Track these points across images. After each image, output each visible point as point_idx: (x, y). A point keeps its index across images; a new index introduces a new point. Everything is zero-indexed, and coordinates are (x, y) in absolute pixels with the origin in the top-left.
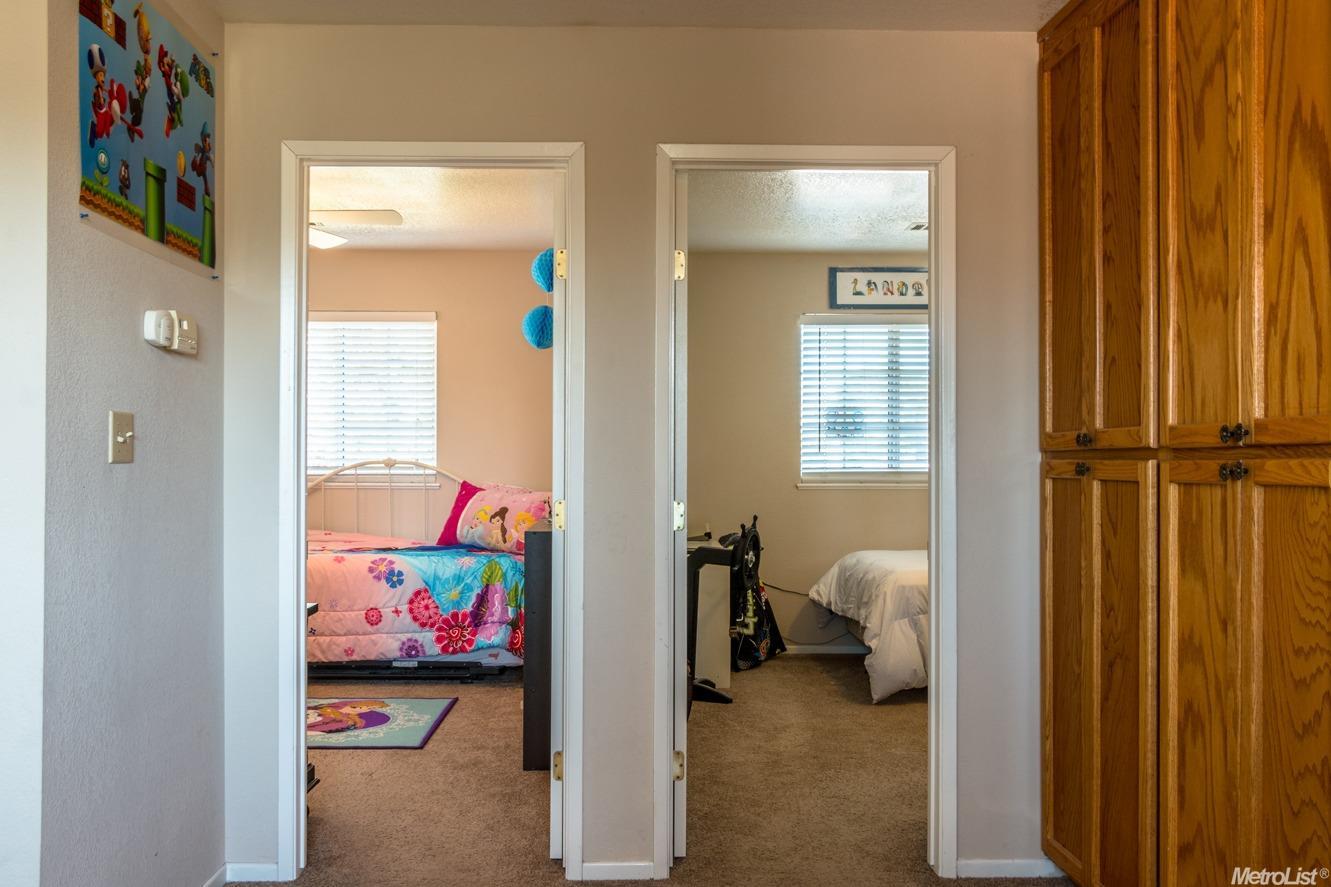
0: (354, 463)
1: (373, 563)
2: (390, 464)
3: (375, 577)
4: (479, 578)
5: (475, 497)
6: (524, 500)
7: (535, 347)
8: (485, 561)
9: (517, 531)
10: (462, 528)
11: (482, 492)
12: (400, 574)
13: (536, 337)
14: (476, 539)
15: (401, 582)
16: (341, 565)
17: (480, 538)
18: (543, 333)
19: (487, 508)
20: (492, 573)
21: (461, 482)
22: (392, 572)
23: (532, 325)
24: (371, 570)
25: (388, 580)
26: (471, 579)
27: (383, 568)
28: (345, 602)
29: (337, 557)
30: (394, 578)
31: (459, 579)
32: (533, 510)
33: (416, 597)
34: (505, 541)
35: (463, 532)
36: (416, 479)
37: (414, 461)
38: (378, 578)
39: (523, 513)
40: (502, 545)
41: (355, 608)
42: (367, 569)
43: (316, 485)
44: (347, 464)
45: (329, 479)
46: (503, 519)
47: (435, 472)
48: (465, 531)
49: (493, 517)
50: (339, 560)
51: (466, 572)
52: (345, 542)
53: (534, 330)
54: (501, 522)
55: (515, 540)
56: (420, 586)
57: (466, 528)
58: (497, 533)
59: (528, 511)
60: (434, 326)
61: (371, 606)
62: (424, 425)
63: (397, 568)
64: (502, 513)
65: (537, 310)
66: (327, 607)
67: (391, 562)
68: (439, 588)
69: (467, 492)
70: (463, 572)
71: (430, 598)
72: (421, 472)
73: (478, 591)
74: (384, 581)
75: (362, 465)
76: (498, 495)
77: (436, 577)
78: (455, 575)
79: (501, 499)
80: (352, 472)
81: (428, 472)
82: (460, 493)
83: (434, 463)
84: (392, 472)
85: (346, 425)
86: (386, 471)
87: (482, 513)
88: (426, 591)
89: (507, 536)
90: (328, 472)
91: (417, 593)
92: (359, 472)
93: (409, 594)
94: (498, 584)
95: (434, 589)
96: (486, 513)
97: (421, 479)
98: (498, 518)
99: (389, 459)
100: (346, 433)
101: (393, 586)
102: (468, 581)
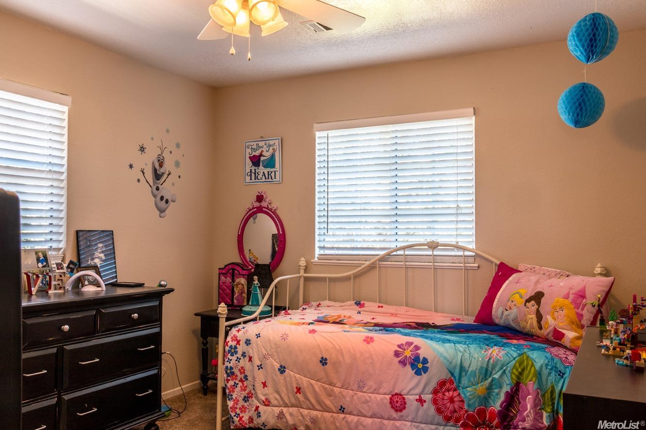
0: (403, 245)
1: (399, 346)
2: (433, 246)
3: (400, 362)
4: (509, 375)
5: (511, 279)
6: (562, 284)
7: (572, 126)
8: (515, 355)
9: (554, 319)
10: (498, 308)
11: (519, 274)
12: (425, 361)
13: (573, 115)
14: (510, 320)
15: (425, 370)
16: (369, 346)
17: (515, 320)
18: (581, 109)
19: (522, 292)
20: (523, 370)
21: (498, 263)
22: (417, 358)
23: (569, 103)
24: (397, 354)
25: (413, 366)
26: (499, 373)
27: (408, 353)
28: (371, 383)
29: (367, 337)
30: (418, 365)
31: (486, 372)
32: (571, 297)
33: (441, 388)
34: (541, 328)
35: (498, 311)
36: (457, 260)
37: (455, 243)
38: (403, 363)
39: (561, 300)
40: (536, 330)
41: (381, 391)
42: (392, 353)
43: (373, 263)
44: (399, 245)
45: (383, 259)
46: (539, 304)
47: (474, 254)
48: (500, 312)
49: (528, 301)
50: (369, 340)
51: (494, 367)
52: (392, 315)
53: (571, 108)
54: (536, 306)
55: (552, 328)
56: (445, 375)
57: (501, 309)
58: (532, 318)
59: (566, 297)
60: (472, 121)
61: (396, 391)
62: (464, 211)
63: (422, 353)
64: (538, 297)
65: (575, 87)
66: (355, 387)
67: (417, 348)
68: (465, 381)
69: (504, 272)
70: (490, 366)
71: (455, 390)
72: (461, 253)
73: (506, 388)
74: (408, 367)
75: (410, 247)
76: (533, 278)
77: (462, 368)
78: (482, 367)
79: (537, 282)
80: (401, 252)
81: (467, 253)
82: (497, 274)
83: (472, 246)
84: (436, 253)
85: (399, 212)
86: (430, 253)
87: (517, 296)
88: (451, 382)
89: (542, 323)
90: (382, 253)
91: (442, 384)
92: (407, 253)
93: (433, 385)
94: (530, 385)
95: (460, 382)
96: (521, 297)
97: (462, 260)
98: (533, 302)
99: (433, 242)
100: (400, 219)
101: (418, 373)
102: (496, 376)
